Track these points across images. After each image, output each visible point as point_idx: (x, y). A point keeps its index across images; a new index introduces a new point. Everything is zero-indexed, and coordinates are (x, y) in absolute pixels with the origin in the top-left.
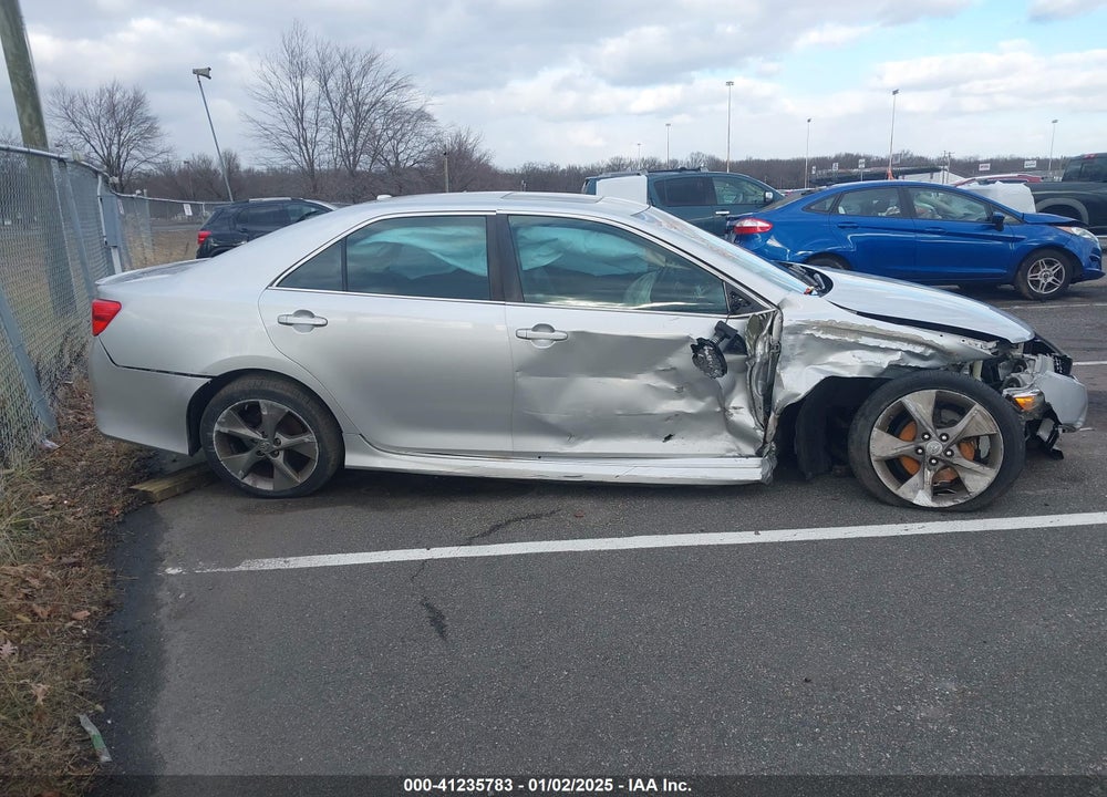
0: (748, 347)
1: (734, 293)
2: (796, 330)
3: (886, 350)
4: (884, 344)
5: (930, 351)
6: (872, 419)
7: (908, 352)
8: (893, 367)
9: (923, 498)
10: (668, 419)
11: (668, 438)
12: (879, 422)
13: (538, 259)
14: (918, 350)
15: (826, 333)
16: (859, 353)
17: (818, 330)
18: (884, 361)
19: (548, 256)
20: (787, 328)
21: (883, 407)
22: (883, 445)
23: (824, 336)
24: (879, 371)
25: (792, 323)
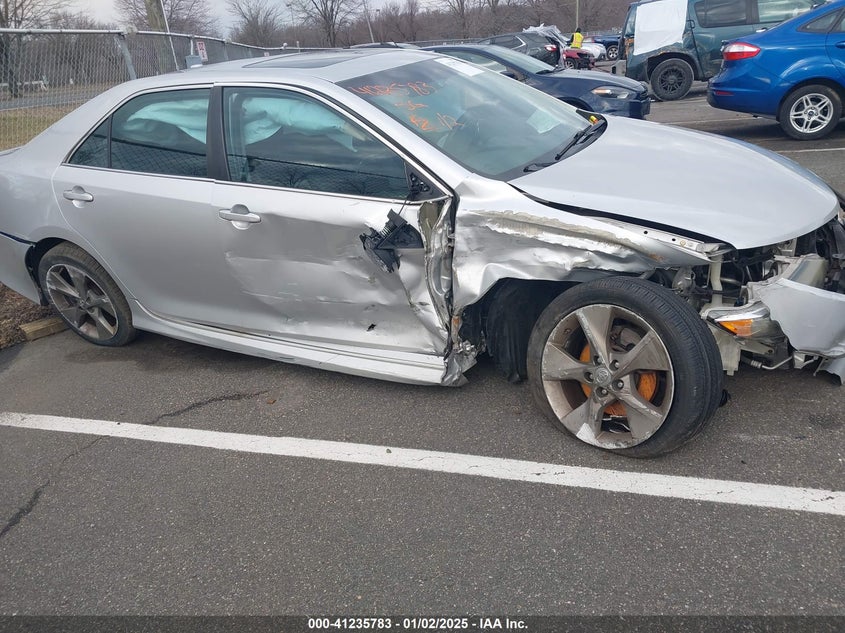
0: (424, 240)
1: (414, 174)
2: (472, 221)
3: (571, 250)
4: (567, 241)
5: (629, 252)
6: (546, 331)
7: (597, 253)
8: (577, 269)
9: (586, 434)
10: (366, 308)
11: (372, 327)
12: (552, 335)
13: (260, 132)
14: (610, 249)
15: (504, 226)
16: (539, 252)
17: (493, 222)
18: (566, 262)
19: (268, 128)
20: (461, 219)
21: (557, 318)
22: (555, 363)
23: (500, 230)
24: (562, 273)
25: (465, 213)
